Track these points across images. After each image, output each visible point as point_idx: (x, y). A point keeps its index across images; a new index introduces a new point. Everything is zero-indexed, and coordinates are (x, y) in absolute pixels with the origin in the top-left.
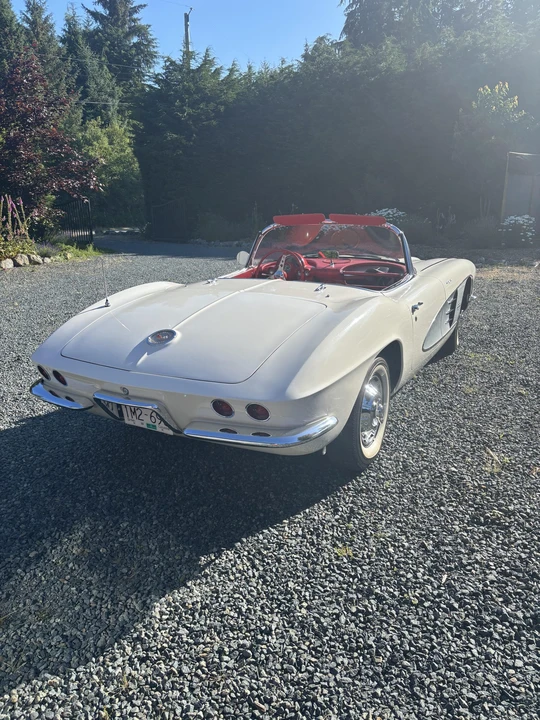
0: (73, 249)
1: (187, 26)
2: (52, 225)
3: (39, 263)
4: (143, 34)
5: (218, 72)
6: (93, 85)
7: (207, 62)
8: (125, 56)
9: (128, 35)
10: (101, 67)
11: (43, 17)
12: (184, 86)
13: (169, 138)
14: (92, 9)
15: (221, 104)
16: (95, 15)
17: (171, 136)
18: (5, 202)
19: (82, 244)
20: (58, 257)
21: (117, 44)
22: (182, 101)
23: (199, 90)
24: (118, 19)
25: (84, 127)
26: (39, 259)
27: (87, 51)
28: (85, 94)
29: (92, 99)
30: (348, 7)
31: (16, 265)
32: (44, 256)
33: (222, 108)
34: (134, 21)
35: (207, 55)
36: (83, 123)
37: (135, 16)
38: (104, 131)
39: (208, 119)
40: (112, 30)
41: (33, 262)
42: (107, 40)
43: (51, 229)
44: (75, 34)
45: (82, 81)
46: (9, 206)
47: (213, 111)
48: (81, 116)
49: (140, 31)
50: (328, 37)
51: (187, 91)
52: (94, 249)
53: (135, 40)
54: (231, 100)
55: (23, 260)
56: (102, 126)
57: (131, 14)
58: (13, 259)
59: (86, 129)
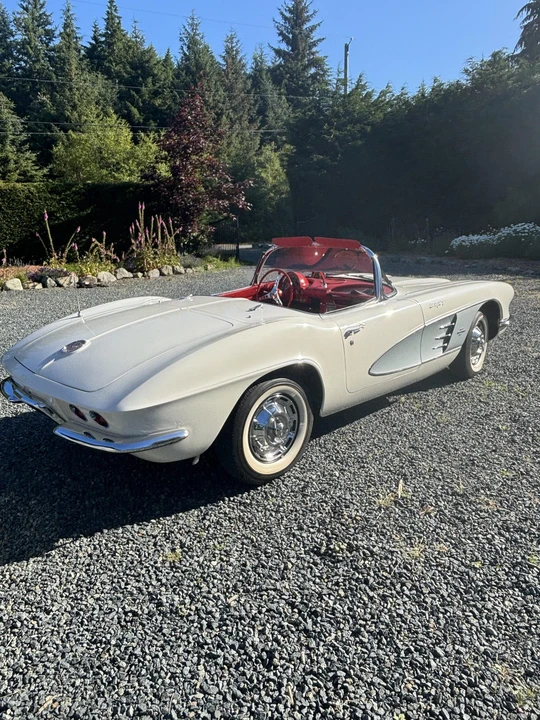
0: (217, 261)
1: (346, 55)
2: (206, 240)
3: (180, 273)
4: (320, 65)
5: (369, 95)
6: (271, 114)
7: (359, 86)
8: (302, 86)
9: (306, 68)
10: (280, 98)
11: (239, 58)
12: (333, 111)
13: (315, 159)
14: (277, 48)
15: (368, 124)
16: (278, 52)
17: (317, 157)
18: (155, 221)
19: (225, 256)
20: (199, 268)
21: (295, 75)
22: (331, 124)
23: (347, 113)
24: (298, 54)
25: (259, 153)
26: (182, 270)
27: (269, 86)
28: (264, 122)
29: (270, 128)
30: (525, 20)
31: (162, 274)
32: (187, 267)
33: (369, 129)
34: (313, 54)
35: (360, 80)
36: (260, 148)
37: (314, 50)
38: (277, 154)
39: (354, 138)
40: (292, 64)
41: (176, 272)
42: (286, 73)
43: (205, 244)
44: (260, 71)
45: (262, 112)
46: (159, 225)
47: (359, 131)
48: (258, 142)
49: (317, 63)
50: (504, 51)
51: (336, 115)
52: (236, 261)
53: (313, 71)
54: (378, 120)
55: (167, 270)
56: (276, 151)
57: (310, 48)
58: (160, 270)
59: (261, 153)
